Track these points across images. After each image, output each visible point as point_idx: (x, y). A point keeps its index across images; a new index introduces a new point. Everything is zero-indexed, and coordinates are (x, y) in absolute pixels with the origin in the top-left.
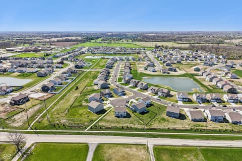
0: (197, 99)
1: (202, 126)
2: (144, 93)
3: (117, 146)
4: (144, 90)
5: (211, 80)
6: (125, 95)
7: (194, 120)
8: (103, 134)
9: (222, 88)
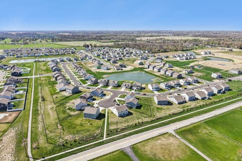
0: (166, 86)
1: (188, 106)
2: (120, 90)
3: (148, 142)
4: (117, 87)
5: (159, 71)
6: (105, 95)
7: (180, 103)
8: (125, 136)
9: (172, 76)
